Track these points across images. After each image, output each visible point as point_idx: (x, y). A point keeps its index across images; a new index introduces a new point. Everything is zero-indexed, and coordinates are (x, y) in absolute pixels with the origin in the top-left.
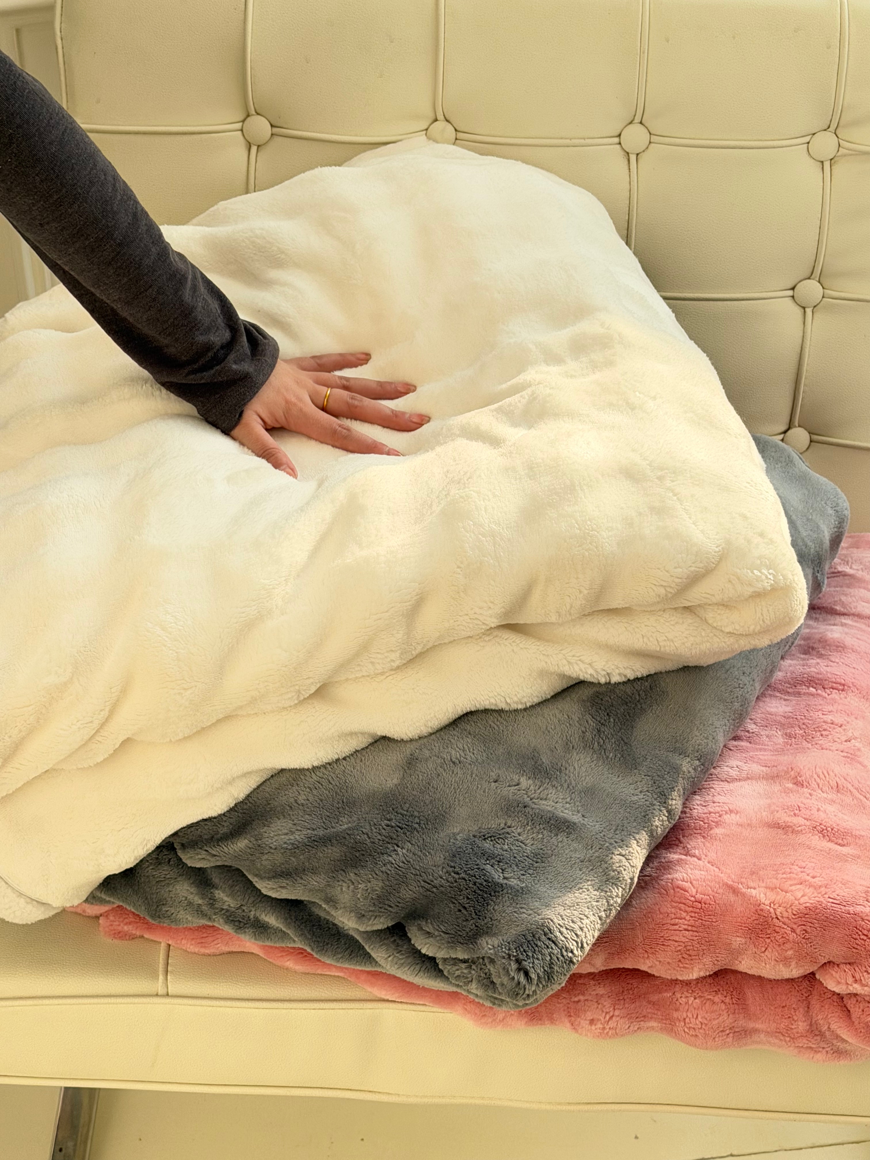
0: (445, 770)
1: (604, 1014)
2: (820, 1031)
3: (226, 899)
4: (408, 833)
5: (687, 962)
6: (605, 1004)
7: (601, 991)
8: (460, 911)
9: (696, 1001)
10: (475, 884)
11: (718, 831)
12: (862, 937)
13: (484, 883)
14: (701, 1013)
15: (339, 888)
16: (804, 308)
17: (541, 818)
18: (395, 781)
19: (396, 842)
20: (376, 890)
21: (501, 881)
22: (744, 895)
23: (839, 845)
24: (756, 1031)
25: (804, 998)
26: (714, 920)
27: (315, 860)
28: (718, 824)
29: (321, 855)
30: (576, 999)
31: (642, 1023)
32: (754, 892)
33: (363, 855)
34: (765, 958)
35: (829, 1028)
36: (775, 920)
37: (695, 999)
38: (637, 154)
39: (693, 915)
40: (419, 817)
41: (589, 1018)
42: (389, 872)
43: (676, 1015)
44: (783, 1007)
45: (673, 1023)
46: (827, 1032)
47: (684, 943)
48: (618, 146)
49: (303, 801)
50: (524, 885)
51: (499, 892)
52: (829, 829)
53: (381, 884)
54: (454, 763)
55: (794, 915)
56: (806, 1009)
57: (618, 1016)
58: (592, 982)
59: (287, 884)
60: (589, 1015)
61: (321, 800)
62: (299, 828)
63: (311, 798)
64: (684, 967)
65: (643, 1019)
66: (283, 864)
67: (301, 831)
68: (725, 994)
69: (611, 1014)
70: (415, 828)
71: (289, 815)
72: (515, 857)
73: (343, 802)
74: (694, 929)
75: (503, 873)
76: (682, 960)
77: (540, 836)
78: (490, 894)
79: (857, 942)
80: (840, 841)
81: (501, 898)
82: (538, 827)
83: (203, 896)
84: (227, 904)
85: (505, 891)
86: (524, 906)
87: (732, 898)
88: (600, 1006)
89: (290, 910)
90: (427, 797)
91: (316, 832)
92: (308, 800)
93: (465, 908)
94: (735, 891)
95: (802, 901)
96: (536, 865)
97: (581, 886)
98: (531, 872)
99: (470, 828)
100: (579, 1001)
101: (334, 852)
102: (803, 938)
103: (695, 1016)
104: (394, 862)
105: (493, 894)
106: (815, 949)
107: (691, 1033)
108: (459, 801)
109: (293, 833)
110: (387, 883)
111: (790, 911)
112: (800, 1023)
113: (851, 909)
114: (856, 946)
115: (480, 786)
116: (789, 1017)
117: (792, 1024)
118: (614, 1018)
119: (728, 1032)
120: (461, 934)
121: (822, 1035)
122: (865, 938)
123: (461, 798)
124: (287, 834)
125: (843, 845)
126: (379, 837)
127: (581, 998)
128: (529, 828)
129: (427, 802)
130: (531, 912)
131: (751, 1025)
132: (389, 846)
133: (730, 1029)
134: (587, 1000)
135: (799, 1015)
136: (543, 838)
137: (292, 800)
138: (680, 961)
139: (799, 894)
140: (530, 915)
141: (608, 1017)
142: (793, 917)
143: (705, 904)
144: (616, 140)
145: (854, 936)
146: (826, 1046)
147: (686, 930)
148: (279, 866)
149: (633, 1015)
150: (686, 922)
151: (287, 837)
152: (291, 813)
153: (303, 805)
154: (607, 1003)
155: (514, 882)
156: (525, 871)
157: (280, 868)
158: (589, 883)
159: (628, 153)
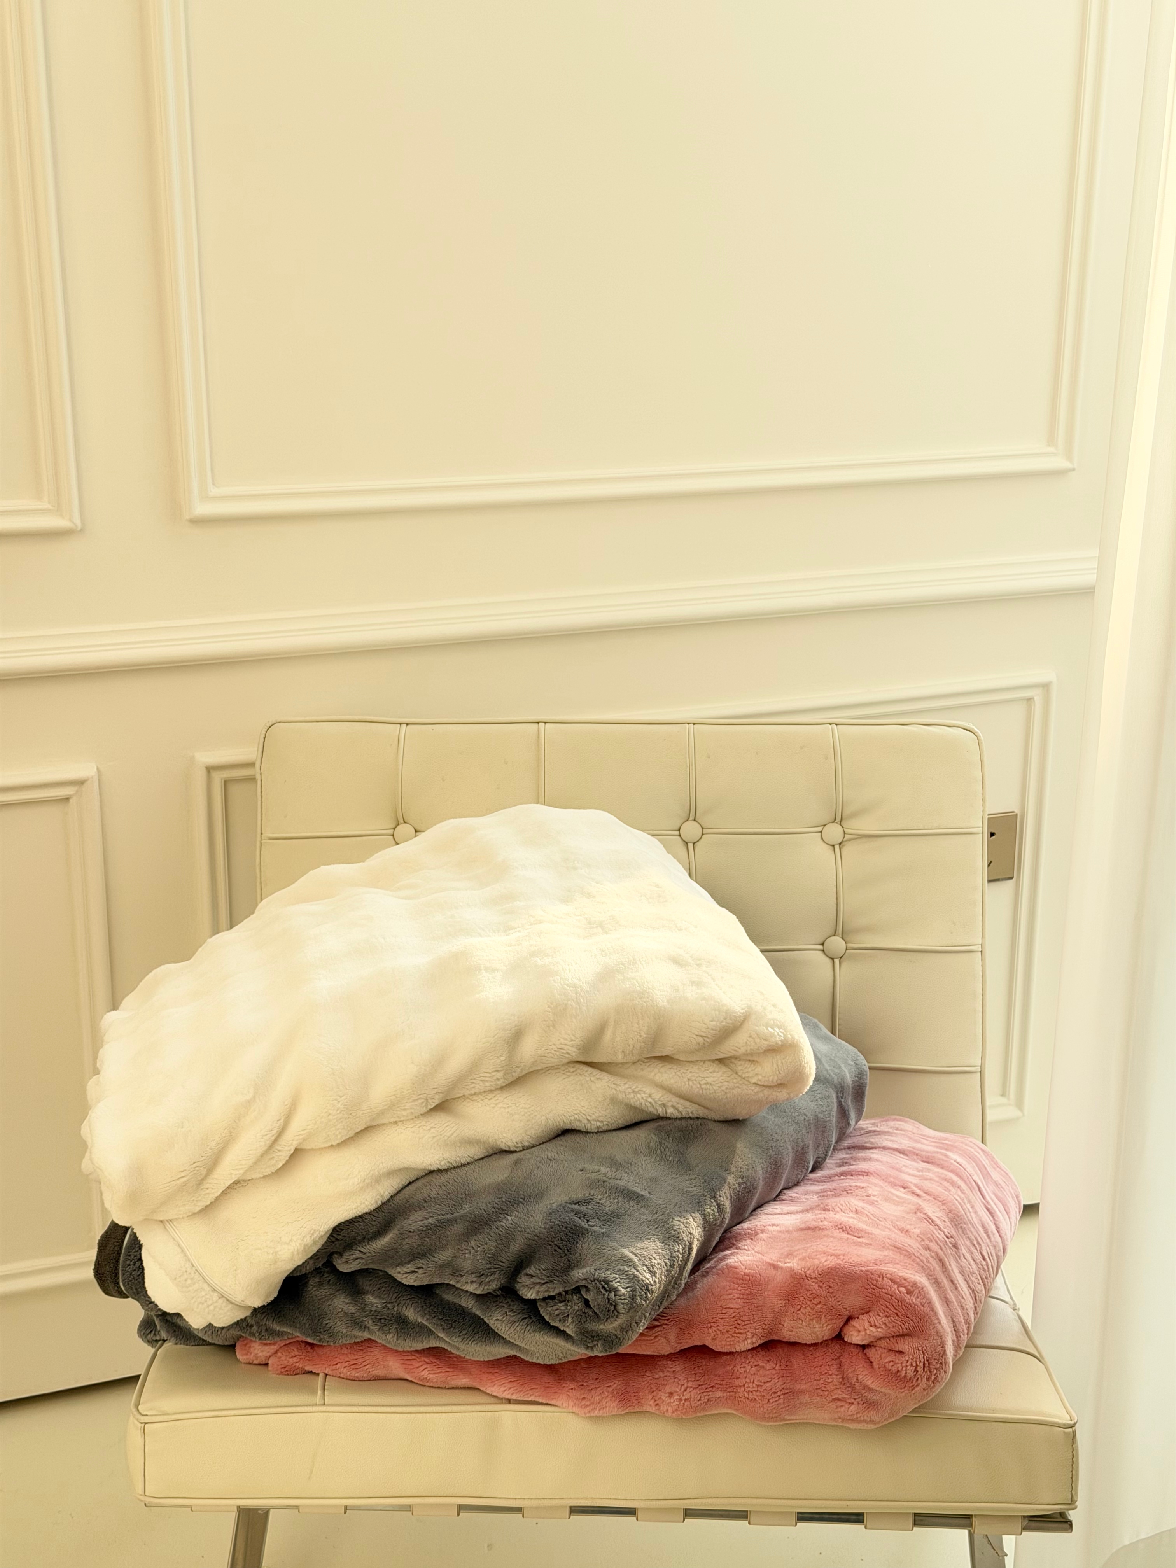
0: (543, 1164)
1: (680, 1386)
2: (851, 1384)
3: (375, 1301)
4: (515, 1205)
5: (742, 1327)
6: (680, 1378)
7: (678, 1368)
8: (555, 1250)
9: (753, 1368)
10: (566, 1228)
11: (763, 1236)
12: (872, 1286)
13: (574, 1227)
14: (757, 1378)
15: (463, 1257)
16: (833, 959)
17: (617, 1188)
18: (506, 1175)
19: (506, 1212)
20: (492, 1250)
21: (587, 1226)
22: (782, 1268)
23: (856, 1236)
24: (801, 1392)
25: (836, 1357)
26: (760, 1289)
27: (445, 1238)
28: (763, 1231)
29: (449, 1233)
30: (657, 1376)
31: (710, 1393)
32: (789, 1265)
33: (481, 1225)
34: (801, 1314)
35: (857, 1379)
36: (806, 1281)
37: (752, 1367)
38: (694, 843)
39: (743, 1285)
40: (523, 1195)
41: (667, 1391)
42: (501, 1233)
43: (737, 1382)
44: (821, 1366)
45: (735, 1390)
46: (856, 1384)
47: (738, 1309)
48: (679, 837)
49: (434, 1196)
50: (604, 1230)
51: (585, 1234)
52: (848, 1227)
53: (495, 1244)
54: (550, 1160)
55: (820, 1275)
56: (839, 1365)
57: (691, 1387)
58: (669, 1362)
59: (423, 1264)
60: (668, 1389)
61: (449, 1193)
62: (432, 1215)
63: (441, 1192)
64: (741, 1333)
65: (711, 1389)
66: (419, 1246)
67: (433, 1217)
68: (775, 1362)
69: (685, 1385)
70: (520, 1202)
71: (424, 1207)
72: (597, 1213)
73: (465, 1194)
74: (745, 1297)
75: (587, 1223)
76: (738, 1326)
77: (616, 1200)
78: (579, 1236)
79: (869, 1291)
80: (856, 1234)
81: (587, 1239)
82: (614, 1194)
83: (355, 1302)
84: (375, 1305)
85: (590, 1234)
86: (604, 1244)
87: (773, 1272)
88: (676, 1380)
89: (426, 1299)
90: (530, 1181)
91: (444, 1217)
92: (438, 1194)
93: (559, 1248)
94: (775, 1267)
95: (825, 1264)
96: (613, 1219)
97: (649, 1237)
98: (609, 1223)
99: (563, 1199)
100: (660, 1377)
101: (458, 1228)
102: (828, 1292)
103: (752, 1381)
104: (504, 1225)
105: (580, 1235)
106: (838, 1302)
107: (751, 1396)
108: (554, 1183)
109: (426, 1219)
110: (499, 1242)
111: (816, 1272)
112: (834, 1376)
113: (863, 1269)
114: (868, 1294)
115: (569, 1174)
116: (826, 1373)
117: (829, 1379)
118: (688, 1389)
119: (779, 1393)
120: (557, 1268)
121: (852, 1386)
122: (874, 1287)
123: (556, 1181)
124: (423, 1220)
125: (859, 1237)
126: (493, 1210)
127: (661, 1374)
128: (607, 1195)
129: (530, 1185)
130: (609, 1248)
131: (798, 1387)
132: (501, 1215)
133: (781, 1391)
134: (666, 1376)
135: (833, 1370)
136: (618, 1202)
137: (426, 1196)
138: (736, 1328)
139: (823, 1260)
140: (609, 1250)
141: (683, 1389)
142: (819, 1276)
143: (752, 1277)
144: (677, 833)
145: (866, 1287)
146: (856, 1397)
147: (738, 1298)
148: (417, 1248)
149: (703, 1386)
150: (739, 1292)
151: (423, 1222)
152: (425, 1205)
153: (434, 1198)
154: (682, 1377)
155: (596, 1228)
156: (605, 1222)
157: (417, 1251)
158: (656, 1236)
159: (687, 843)
